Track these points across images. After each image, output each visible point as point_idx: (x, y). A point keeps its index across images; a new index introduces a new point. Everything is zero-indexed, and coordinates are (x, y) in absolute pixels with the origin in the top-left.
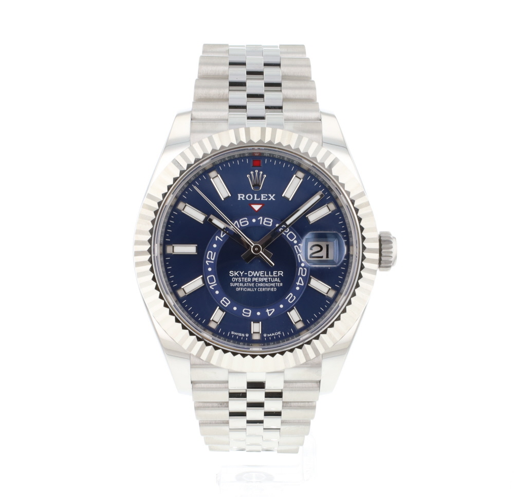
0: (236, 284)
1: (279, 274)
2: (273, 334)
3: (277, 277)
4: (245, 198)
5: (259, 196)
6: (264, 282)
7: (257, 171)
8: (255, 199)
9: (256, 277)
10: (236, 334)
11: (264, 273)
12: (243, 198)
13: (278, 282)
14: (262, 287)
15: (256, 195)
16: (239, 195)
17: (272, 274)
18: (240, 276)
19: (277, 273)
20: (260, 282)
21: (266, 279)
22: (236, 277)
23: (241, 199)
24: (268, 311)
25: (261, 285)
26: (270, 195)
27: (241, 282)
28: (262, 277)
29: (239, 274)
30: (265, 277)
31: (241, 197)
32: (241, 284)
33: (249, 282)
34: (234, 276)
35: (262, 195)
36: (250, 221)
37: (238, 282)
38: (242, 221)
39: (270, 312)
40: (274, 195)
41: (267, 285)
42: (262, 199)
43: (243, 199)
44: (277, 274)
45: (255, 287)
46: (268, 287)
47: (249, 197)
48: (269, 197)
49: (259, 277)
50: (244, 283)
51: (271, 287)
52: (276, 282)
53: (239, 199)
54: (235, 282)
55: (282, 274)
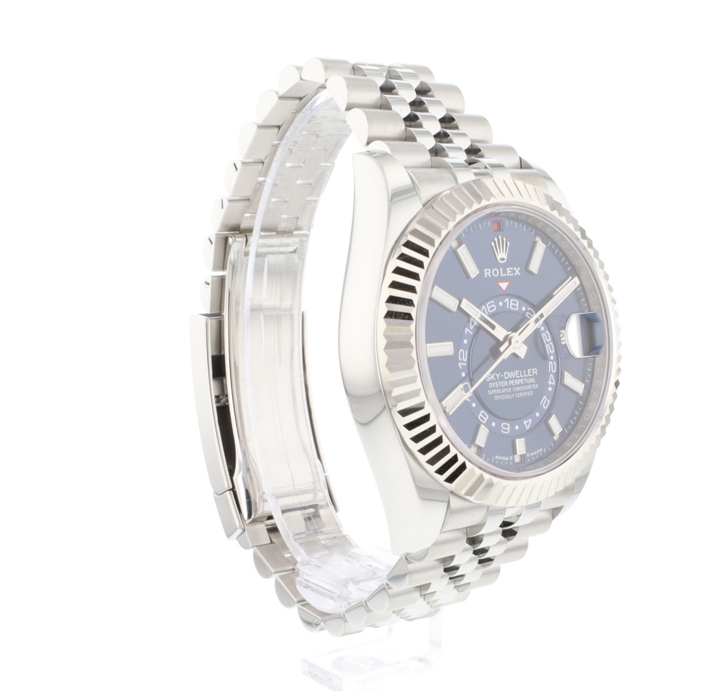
0: (494, 391)
1: (533, 372)
2: (535, 453)
3: (532, 377)
4: (491, 274)
5: (505, 272)
6: (520, 385)
7: (500, 237)
8: (502, 275)
9: (512, 379)
10: (500, 458)
11: (519, 373)
12: (489, 274)
13: (534, 383)
14: (520, 392)
15: (501, 269)
16: (485, 270)
17: (527, 374)
18: (497, 380)
19: (531, 371)
20: (516, 386)
21: (521, 381)
22: (493, 381)
23: (488, 275)
24: (525, 422)
25: (518, 389)
26: (515, 269)
27: (499, 388)
28: (518, 379)
29: (495, 376)
30: (521, 378)
31: (487, 273)
32: (499, 391)
33: (506, 387)
34: (491, 381)
35: (508, 269)
36: (497, 304)
37: (495, 388)
38: (489, 305)
39: (528, 423)
40: (519, 268)
41: (523, 388)
42: (508, 275)
43: (490, 276)
44: (531, 373)
45: (513, 393)
46: (524, 391)
47: (495, 272)
48: (514, 272)
49: (515, 378)
50: (500, 388)
51: (528, 390)
52: (532, 383)
53: (486, 276)
54: (493, 388)
55: (536, 372)
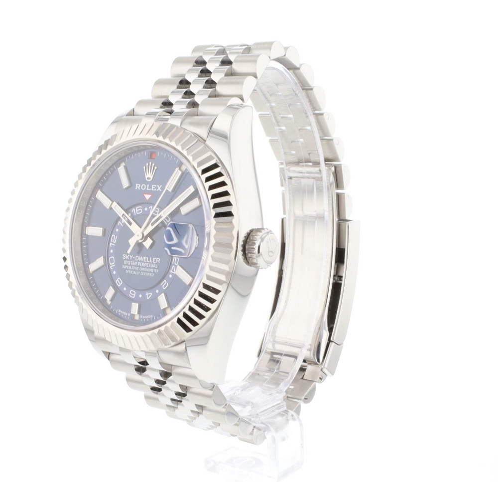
0: (126, 267)
1: (157, 261)
2: (147, 317)
3: (156, 264)
4: (140, 188)
5: (150, 187)
6: (146, 267)
8: (148, 189)
9: (141, 261)
10: (122, 312)
11: (147, 258)
12: (139, 187)
13: (155, 268)
14: (144, 272)
15: (148, 185)
16: (137, 185)
17: (152, 260)
18: (130, 260)
19: (156, 260)
20: (143, 267)
21: (147, 264)
22: (127, 260)
23: (138, 188)
24: (147, 294)
25: (143, 269)
26: (158, 186)
27: (130, 265)
28: (145, 262)
29: (129, 257)
30: (147, 262)
31: (138, 186)
32: (130, 267)
33: (135, 266)
34: (125, 259)
35: (153, 186)
36: (143, 209)
37: (127, 265)
38: (138, 209)
39: (149, 296)
40: (161, 186)
41: (147, 270)
42: (152, 190)
43: (139, 189)
44: (155, 261)
45: (139, 271)
46: (148, 272)
47: (143, 187)
48: (157, 188)
49: (143, 262)
50: (132, 266)
51: (150, 272)
52: (154, 268)
53: (136, 189)
54: (126, 265)
55: (159, 261)
